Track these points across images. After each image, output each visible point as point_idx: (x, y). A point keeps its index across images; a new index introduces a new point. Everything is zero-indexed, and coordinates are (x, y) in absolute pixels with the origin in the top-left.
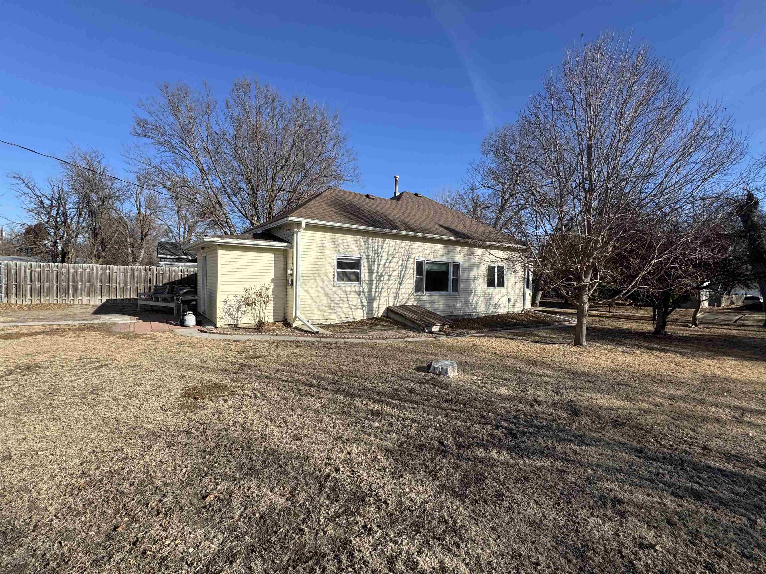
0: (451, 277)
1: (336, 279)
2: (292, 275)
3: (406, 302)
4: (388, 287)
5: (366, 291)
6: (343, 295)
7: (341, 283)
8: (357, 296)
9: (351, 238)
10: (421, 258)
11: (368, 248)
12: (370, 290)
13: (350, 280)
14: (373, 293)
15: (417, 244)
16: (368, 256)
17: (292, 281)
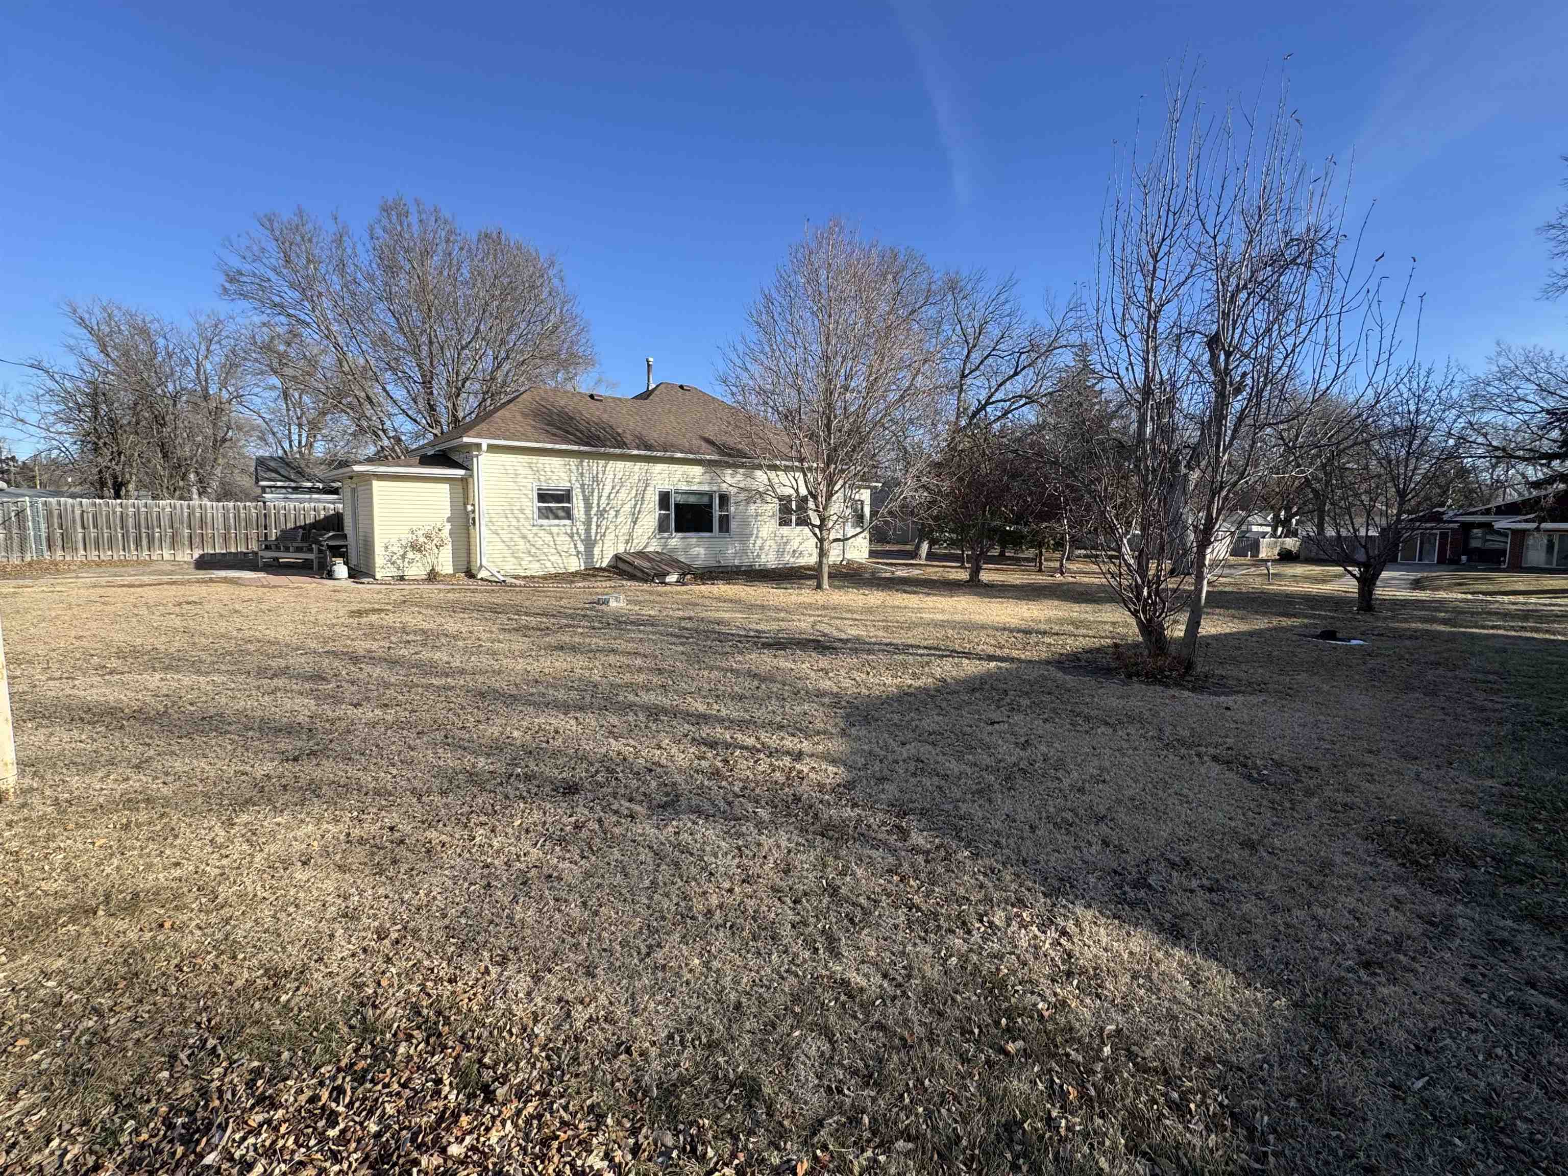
0: (716, 513)
1: (536, 516)
2: (473, 511)
3: (645, 547)
4: (616, 526)
5: (582, 532)
6: (548, 538)
7: (545, 522)
8: (568, 539)
9: (556, 462)
10: (667, 487)
11: (582, 474)
12: (588, 531)
13: (557, 517)
14: (593, 534)
15: (659, 467)
16: (583, 485)
17: (474, 519)
